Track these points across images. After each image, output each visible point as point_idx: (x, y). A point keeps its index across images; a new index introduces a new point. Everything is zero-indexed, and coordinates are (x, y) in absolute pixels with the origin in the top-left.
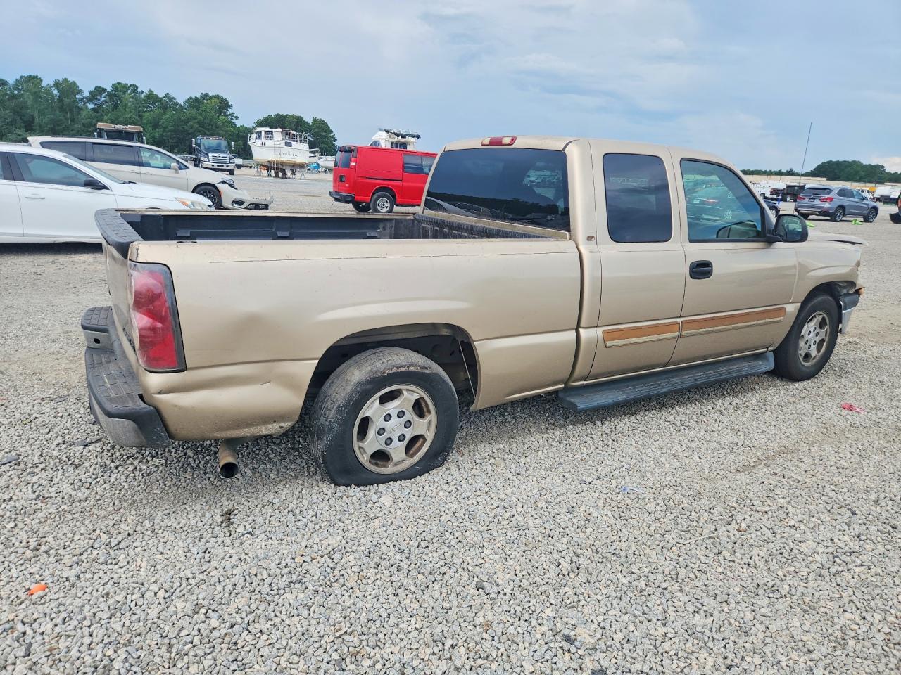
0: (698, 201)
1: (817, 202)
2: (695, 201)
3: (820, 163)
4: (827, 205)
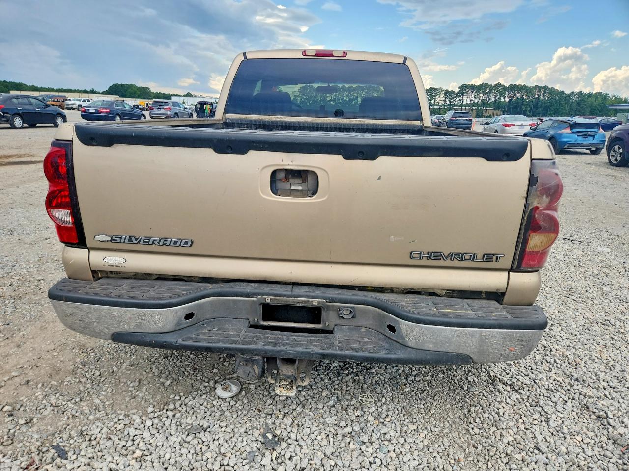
0: (94, 111)
1: (162, 111)
2: (91, 111)
3: (111, 85)
4: (169, 112)
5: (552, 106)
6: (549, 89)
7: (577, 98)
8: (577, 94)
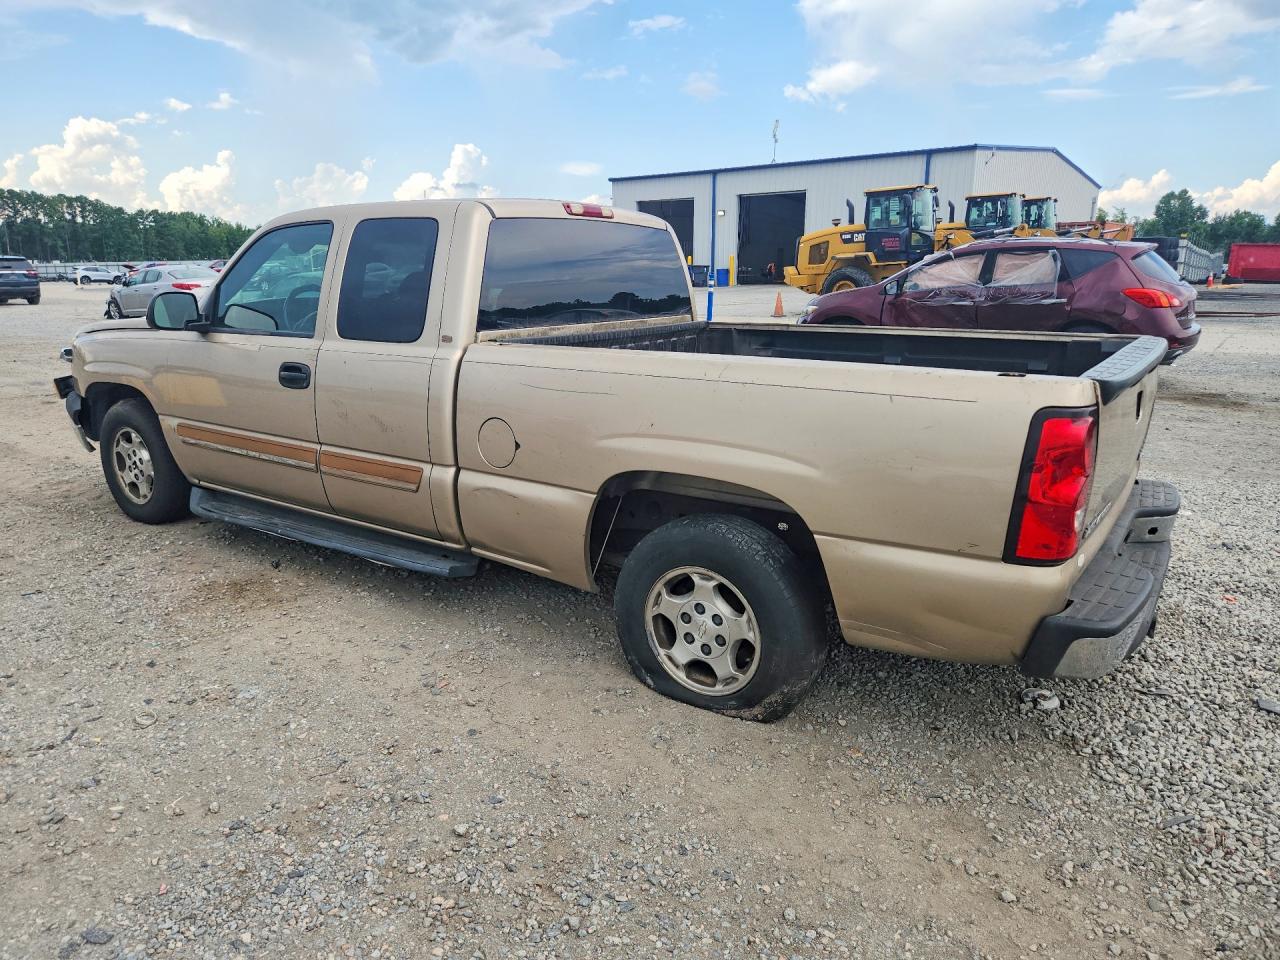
5: (108, 237)
6: (91, 203)
7: (151, 221)
8: (150, 214)
